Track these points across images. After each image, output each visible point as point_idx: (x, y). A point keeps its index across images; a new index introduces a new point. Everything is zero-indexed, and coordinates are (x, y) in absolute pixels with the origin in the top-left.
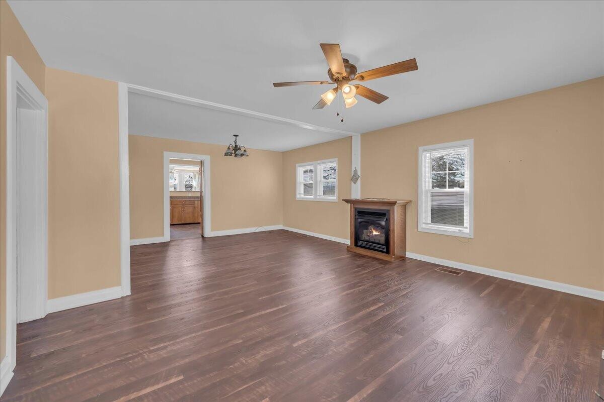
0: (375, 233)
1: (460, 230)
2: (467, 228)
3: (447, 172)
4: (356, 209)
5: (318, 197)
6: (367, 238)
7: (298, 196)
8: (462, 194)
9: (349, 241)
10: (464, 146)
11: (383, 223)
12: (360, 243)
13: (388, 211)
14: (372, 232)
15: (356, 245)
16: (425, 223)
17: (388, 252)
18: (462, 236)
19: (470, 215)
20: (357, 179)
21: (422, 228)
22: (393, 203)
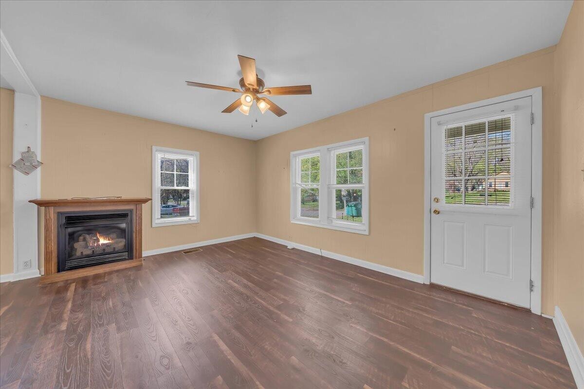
0: (103, 241)
2: (193, 216)
3: (175, 173)
4: (60, 214)
8: (187, 191)
10: (191, 155)
11: (123, 225)
12: (70, 264)
13: (131, 211)
14: (98, 240)
15: (61, 269)
16: (157, 219)
17: (131, 257)
18: (193, 222)
19: (197, 206)
20: (35, 167)
21: (156, 224)
22: (145, 201)
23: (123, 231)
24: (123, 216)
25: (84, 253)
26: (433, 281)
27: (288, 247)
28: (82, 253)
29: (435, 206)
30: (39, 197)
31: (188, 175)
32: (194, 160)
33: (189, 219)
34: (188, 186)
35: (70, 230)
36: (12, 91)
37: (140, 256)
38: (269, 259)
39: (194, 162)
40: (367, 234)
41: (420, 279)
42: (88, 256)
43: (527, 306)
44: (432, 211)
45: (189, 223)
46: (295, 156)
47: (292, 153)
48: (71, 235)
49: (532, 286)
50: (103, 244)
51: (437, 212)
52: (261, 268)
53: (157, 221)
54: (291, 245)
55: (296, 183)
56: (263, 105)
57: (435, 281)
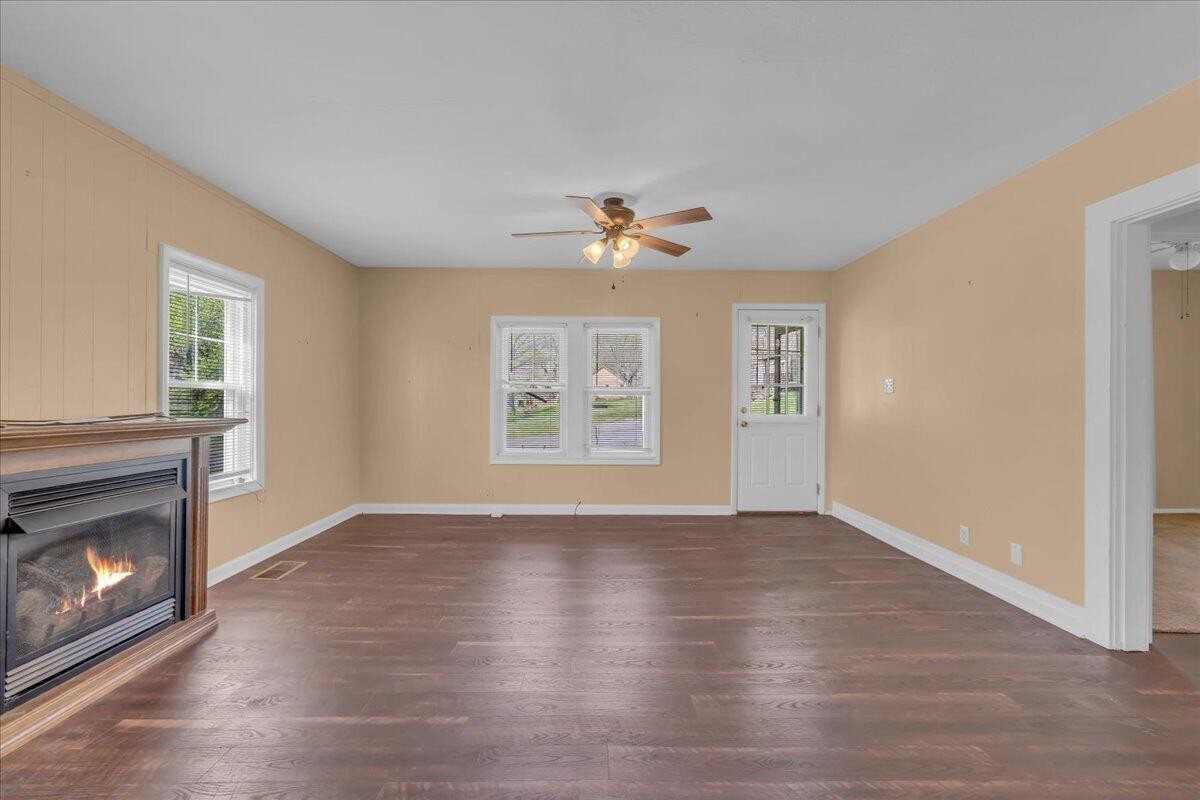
1: (242, 480)
2: (248, 471)
26: (740, 509)
27: (492, 516)
29: (744, 418)
40: (658, 463)
41: (728, 510)
43: (813, 509)
44: (740, 423)
47: (494, 319)
49: (818, 489)
50: (106, 592)
51: (745, 424)
55: (502, 382)
57: (742, 508)
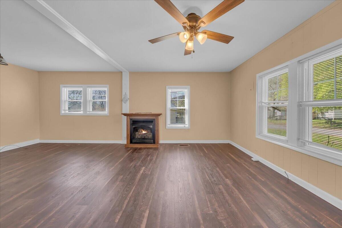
0: (144, 132)
1: (185, 126)
2: (187, 125)
3: (178, 99)
4: (131, 119)
5: (88, 113)
6: (139, 137)
7: (63, 112)
8: (185, 109)
9: (126, 141)
10: (186, 88)
11: (151, 127)
12: (134, 141)
13: (154, 119)
14: (142, 132)
15: (131, 142)
16: (169, 124)
17: (154, 143)
18: (186, 128)
19: (189, 119)
20: (127, 100)
21: (168, 127)
22: (159, 115)
23: (151, 129)
24: (151, 122)
25: (138, 137)
27: (252, 159)
28: (137, 137)
30: (128, 112)
31: (184, 101)
32: (187, 91)
33: (184, 126)
34: (184, 107)
35: (134, 126)
36: (122, 72)
37: (158, 143)
38: (228, 165)
39: (187, 93)
42: (139, 139)
45: (184, 128)
46: (261, 77)
47: (258, 75)
48: (134, 128)
50: (144, 133)
52: (217, 171)
53: (168, 126)
54: (255, 157)
55: (262, 102)
56: (201, 37)
